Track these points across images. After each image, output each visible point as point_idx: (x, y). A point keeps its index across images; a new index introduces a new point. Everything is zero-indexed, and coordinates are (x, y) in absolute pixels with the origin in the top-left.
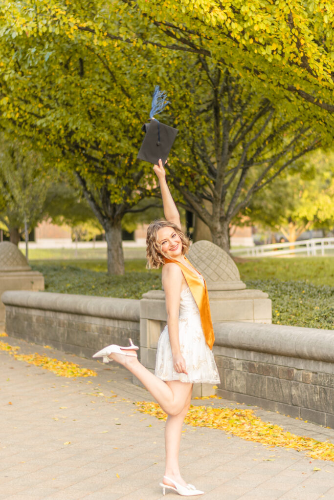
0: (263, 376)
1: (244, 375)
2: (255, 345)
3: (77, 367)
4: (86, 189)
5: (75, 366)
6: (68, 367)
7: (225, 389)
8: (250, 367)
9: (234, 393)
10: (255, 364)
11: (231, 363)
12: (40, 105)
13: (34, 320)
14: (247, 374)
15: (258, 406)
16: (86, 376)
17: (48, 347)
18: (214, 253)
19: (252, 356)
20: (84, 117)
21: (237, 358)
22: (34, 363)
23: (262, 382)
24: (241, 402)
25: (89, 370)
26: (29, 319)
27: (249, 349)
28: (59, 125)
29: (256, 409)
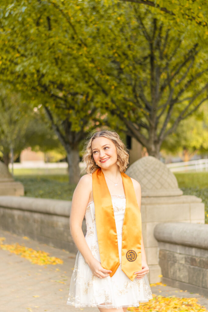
0: (204, 269)
1: (186, 267)
2: (197, 243)
3: (48, 256)
4: (53, 123)
5: (46, 254)
6: (40, 256)
7: (169, 278)
8: (192, 261)
9: (177, 282)
10: (197, 259)
11: (174, 257)
12: (18, 55)
13: (16, 217)
14: (189, 267)
15: (200, 294)
16: (54, 264)
17: (26, 238)
18: (157, 166)
19: (193, 251)
20: (52, 63)
21: (179, 253)
22: (15, 252)
23: (203, 274)
24: (184, 290)
25: (57, 258)
26: (12, 217)
27: (191, 246)
28: (32, 69)
29: (199, 297)
